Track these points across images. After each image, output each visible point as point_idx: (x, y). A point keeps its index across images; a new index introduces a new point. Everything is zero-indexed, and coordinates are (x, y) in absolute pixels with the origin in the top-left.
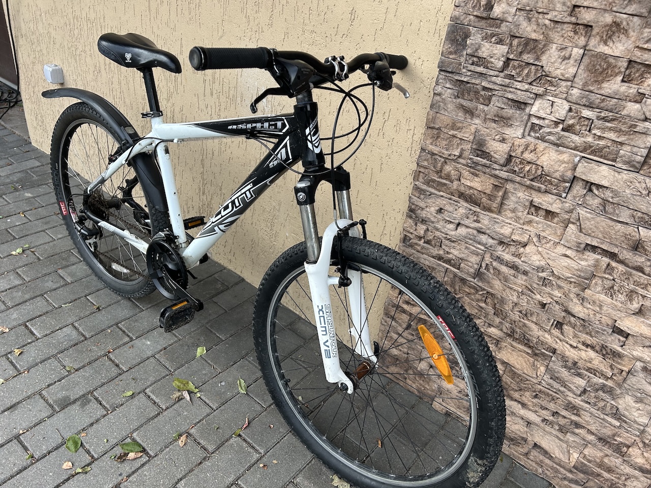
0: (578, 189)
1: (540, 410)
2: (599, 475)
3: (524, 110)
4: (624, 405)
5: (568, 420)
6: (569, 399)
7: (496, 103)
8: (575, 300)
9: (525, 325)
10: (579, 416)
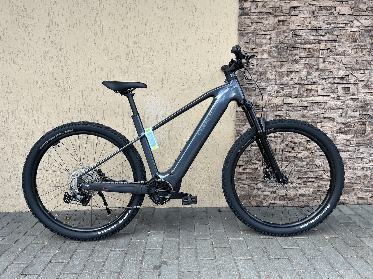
0: (285, 107)
1: (297, 181)
2: (319, 191)
3: (265, 90)
4: (317, 163)
5: (306, 178)
6: (303, 171)
7: (258, 90)
8: (295, 138)
9: (285, 154)
10: (307, 175)
